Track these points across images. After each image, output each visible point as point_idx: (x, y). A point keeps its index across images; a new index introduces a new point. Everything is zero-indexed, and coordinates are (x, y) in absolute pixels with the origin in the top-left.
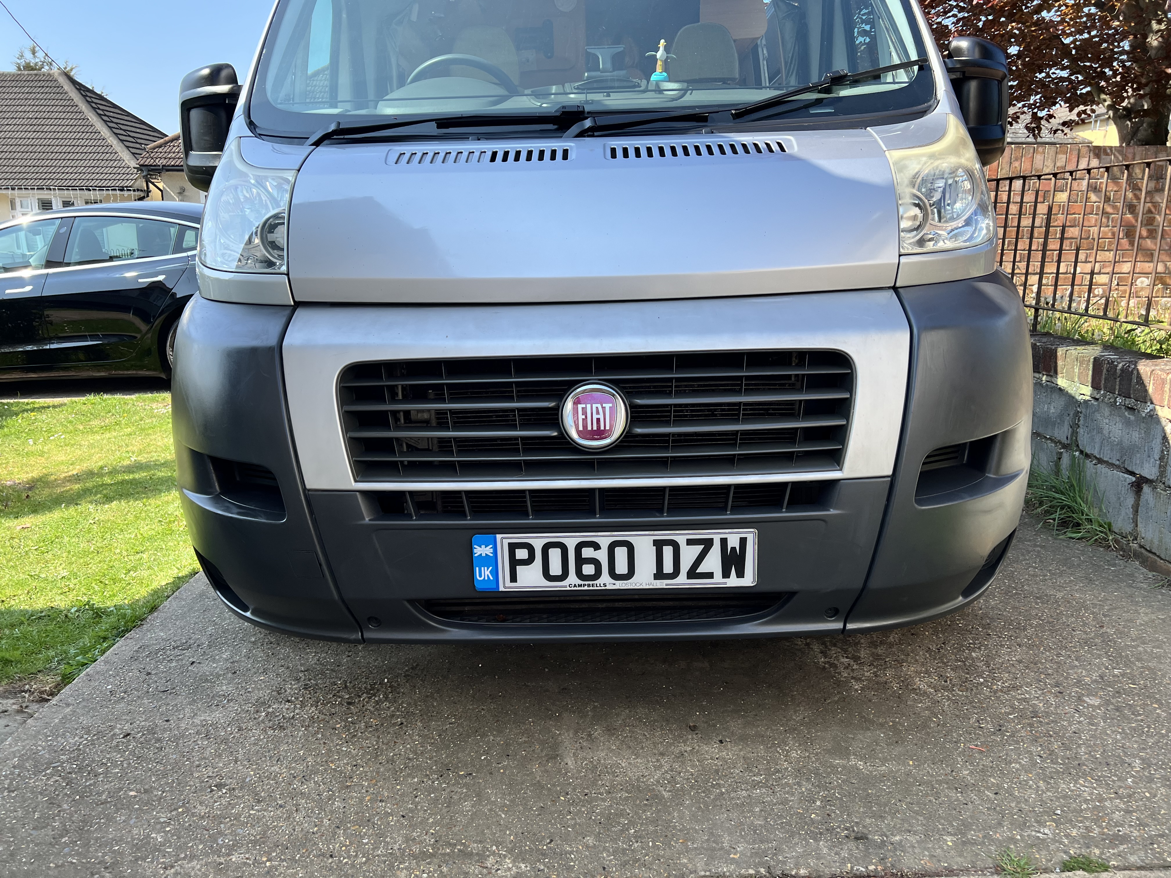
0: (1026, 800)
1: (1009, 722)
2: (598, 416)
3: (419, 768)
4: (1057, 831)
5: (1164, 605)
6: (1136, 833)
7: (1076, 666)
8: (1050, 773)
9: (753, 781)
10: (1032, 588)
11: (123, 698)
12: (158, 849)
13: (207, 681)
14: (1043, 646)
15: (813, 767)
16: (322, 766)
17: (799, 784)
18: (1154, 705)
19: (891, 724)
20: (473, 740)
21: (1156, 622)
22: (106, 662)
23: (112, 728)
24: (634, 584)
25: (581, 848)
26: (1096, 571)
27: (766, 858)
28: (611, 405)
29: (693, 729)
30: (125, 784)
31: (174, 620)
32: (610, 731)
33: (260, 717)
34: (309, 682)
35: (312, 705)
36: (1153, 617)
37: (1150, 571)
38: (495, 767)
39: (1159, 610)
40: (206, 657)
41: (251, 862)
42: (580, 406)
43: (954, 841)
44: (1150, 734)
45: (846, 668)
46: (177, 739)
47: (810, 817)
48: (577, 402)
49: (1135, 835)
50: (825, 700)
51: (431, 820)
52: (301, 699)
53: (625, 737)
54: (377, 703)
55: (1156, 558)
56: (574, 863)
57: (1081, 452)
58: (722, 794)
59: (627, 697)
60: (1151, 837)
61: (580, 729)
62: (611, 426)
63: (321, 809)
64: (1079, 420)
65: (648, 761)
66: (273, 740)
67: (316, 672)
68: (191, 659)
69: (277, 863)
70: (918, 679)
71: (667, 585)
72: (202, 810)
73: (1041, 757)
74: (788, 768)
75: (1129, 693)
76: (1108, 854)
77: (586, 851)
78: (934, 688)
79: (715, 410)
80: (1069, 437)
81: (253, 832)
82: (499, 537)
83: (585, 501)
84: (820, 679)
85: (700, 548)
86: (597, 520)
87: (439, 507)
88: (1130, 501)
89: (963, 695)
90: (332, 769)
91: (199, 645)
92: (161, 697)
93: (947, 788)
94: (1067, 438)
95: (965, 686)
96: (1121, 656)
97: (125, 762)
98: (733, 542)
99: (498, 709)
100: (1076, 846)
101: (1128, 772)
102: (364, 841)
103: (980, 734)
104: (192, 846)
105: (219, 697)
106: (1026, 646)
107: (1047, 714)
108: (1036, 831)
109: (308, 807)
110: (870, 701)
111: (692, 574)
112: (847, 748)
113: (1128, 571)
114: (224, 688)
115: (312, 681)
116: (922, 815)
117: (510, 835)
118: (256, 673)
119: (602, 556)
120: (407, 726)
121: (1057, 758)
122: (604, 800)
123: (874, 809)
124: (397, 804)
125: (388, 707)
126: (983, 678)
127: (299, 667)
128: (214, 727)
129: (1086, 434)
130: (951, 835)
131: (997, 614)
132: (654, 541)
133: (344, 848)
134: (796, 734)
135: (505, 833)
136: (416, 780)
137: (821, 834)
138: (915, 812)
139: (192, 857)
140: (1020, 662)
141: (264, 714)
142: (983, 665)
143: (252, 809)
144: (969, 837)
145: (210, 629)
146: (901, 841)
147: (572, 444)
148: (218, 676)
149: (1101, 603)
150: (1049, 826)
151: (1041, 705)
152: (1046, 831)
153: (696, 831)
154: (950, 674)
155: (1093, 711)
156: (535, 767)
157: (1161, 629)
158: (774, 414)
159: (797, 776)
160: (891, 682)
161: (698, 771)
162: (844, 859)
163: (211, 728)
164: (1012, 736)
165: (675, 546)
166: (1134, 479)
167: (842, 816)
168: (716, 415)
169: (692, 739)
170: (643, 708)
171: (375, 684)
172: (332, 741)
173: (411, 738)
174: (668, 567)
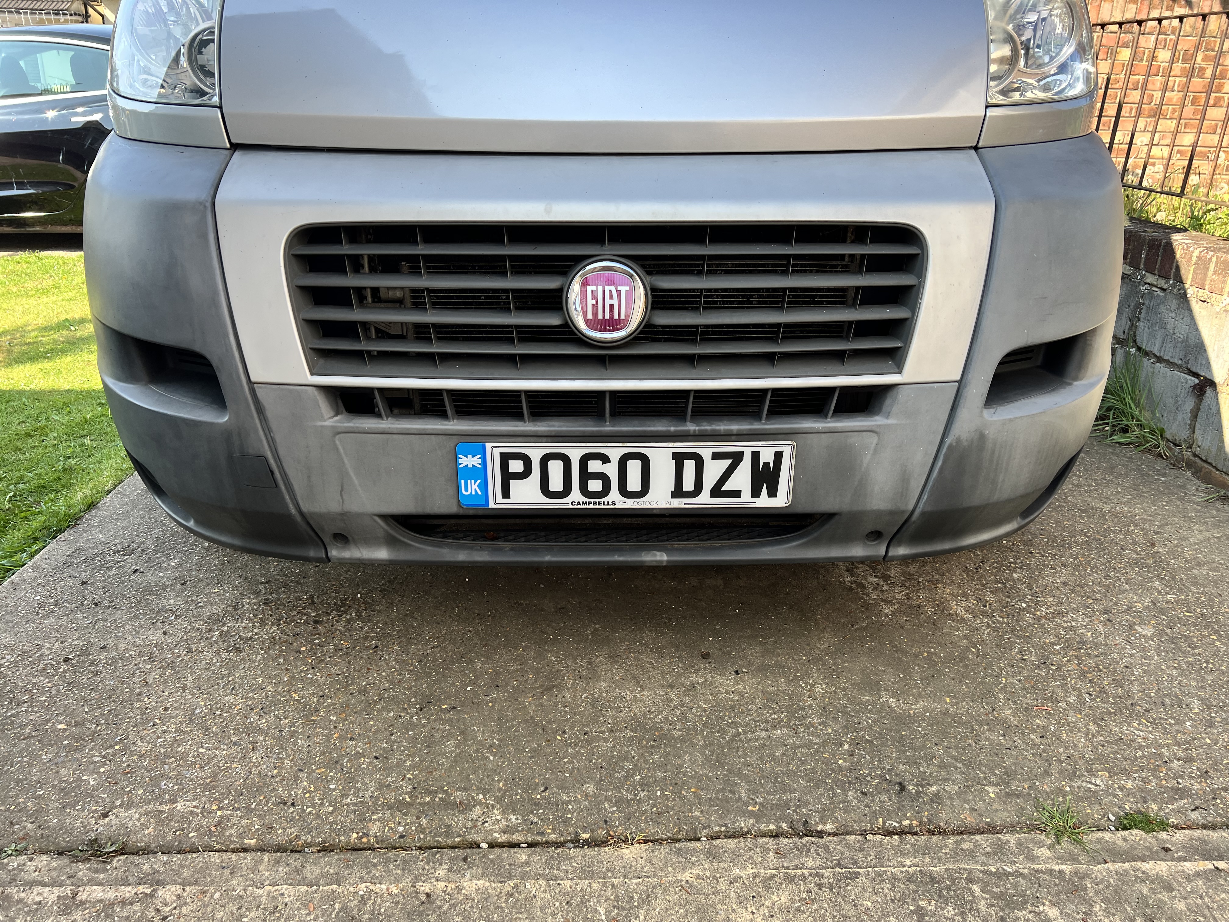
0: (1075, 745)
1: (1054, 654)
2: (611, 302)
3: (395, 700)
4: (1110, 782)
5: (1220, 521)
6: (1197, 786)
7: (1126, 590)
8: (1101, 713)
9: (773, 719)
10: (1076, 499)
11: (53, 612)
12: (90, 795)
13: (151, 592)
14: (1090, 566)
15: (840, 704)
16: (284, 696)
17: (823, 724)
18: (1212, 637)
19: (926, 654)
20: (458, 667)
21: (1212, 541)
22: (35, 568)
23: (40, 647)
24: (648, 503)
25: (579, 797)
26: (1145, 482)
27: (788, 811)
28: (627, 288)
29: (706, 656)
30: (52, 715)
31: (115, 520)
32: (613, 657)
33: (213, 636)
34: (269, 597)
35: (273, 624)
36: (1208, 535)
37: (1203, 482)
38: (483, 700)
39: (1214, 526)
40: (152, 565)
41: (199, 811)
42: (589, 289)
43: (997, 793)
44: (1209, 670)
45: (875, 589)
46: (114, 662)
47: (837, 763)
48: (585, 284)
49: (1196, 788)
50: (852, 626)
51: (408, 763)
52: (261, 616)
53: (630, 666)
54: (348, 622)
55: (1211, 468)
56: (572, 814)
57: (1139, 349)
58: (739, 734)
59: (632, 619)
60: (1213, 791)
61: (580, 656)
62: (627, 316)
63: (282, 748)
64: (1140, 313)
65: (655, 694)
66: (227, 664)
67: (278, 584)
68: (133, 567)
69: (229, 812)
70: (955, 603)
71: (686, 504)
72: (143, 747)
73: (1090, 695)
74: (812, 705)
75: (1185, 622)
76: (1167, 811)
77: (585, 801)
78: (972, 613)
79: (751, 296)
80: (1126, 331)
81: (202, 774)
82: (488, 445)
83: (591, 402)
84: (846, 601)
85: (728, 462)
86: (608, 428)
87: (417, 406)
88: (1189, 404)
89: (1003, 622)
90: (295, 700)
91: (143, 550)
92: (98, 612)
93: (988, 730)
94: (1124, 332)
95: (1006, 612)
96: (1174, 578)
97: (54, 688)
98: (767, 456)
99: (487, 631)
100: (1132, 800)
101: (1186, 714)
102: (331, 787)
103: (1023, 668)
104: (130, 791)
105: (165, 612)
106: (1071, 566)
107: (1096, 645)
108: (1087, 782)
109: (267, 745)
110: (902, 627)
111: (716, 492)
112: (878, 683)
113: (1179, 482)
114: (172, 601)
115: (274, 595)
116: (961, 761)
117: (499, 781)
118: (208, 585)
119: (612, 470)
120: (382, 650)
121: (1108, 697)
122: (606, 740)
123: (908, 754)
124: (370, 743)
125: (361, 627)
126: (1025, 602)
127: (259, 578)
128: (159, 648)
129: (1146, 329)
130: (994, 785)
131: (1038, 529)
132: (673, 453)
133: (307, 795)
134: (821, 665)
135: (493, 780)
136: (392, 714)
137: (850, 783)
138: (953, 757)
139: (130, 805)
140: (1065, 584)
141: (217, 633)
142: (1025, 588)
143: (202, 747)
144: (1014, 787)
145: (157, 531)
146: (939, 792)
147: (577, 335)
148: (165, 587)
149: (1151, 518)
150: (1102, 776)
151: (1089, 634)
152: (1099, 782)
153: (710, 779)
154: (989, 597)
155: (1146, 642)
156: (528, 700)
157: (1217, 548)
158: (821, 303)
159: (822, 715)
160: (925, 606)
161: (712, 706)
162: (875, 812)
163: (155, 649)
164: (1058, 669)
165: (699, 460)
166: (1197, 381)
167: (872, 762)
168: (751, 302)
169: (705, 668)
170: (649, 631)
171: (346, 600)
172: (296, 667)
173: (387, 664)
174: (689, 484)
